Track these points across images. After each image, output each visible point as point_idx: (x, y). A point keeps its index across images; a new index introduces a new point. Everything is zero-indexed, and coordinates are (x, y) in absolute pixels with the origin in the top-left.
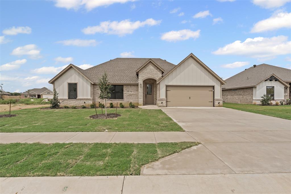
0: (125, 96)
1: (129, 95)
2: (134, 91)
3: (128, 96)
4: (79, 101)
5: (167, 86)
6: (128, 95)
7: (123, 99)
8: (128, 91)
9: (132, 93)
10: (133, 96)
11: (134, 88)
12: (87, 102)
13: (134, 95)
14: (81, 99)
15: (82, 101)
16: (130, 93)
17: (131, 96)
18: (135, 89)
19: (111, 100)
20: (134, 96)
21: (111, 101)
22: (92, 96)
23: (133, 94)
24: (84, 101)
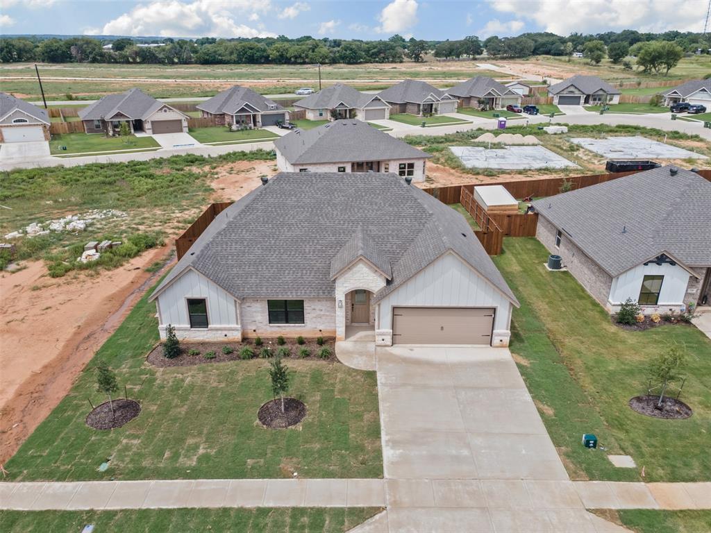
0: (308, 317)
1: (317, 316)
2: (325, 310)
3: (314, 317)
4: (214, 332)
5: (394, 308)
6: (314, 315)
7: (304, 323)
8: (315, 309)
9: (322, 313)
10: (324, 318)
11: (327, 303)
12: (230, 334)
13: (327, 316)
14: (217, 330)
15: (220, 332)
16: (318, 312)
17: (320, 317)
18: (328, 306)
19: (279, 327)
20: (326, 319)
21: (277, 328)
22: (239, 321)
23: (324, 315)
24: (226, 332)
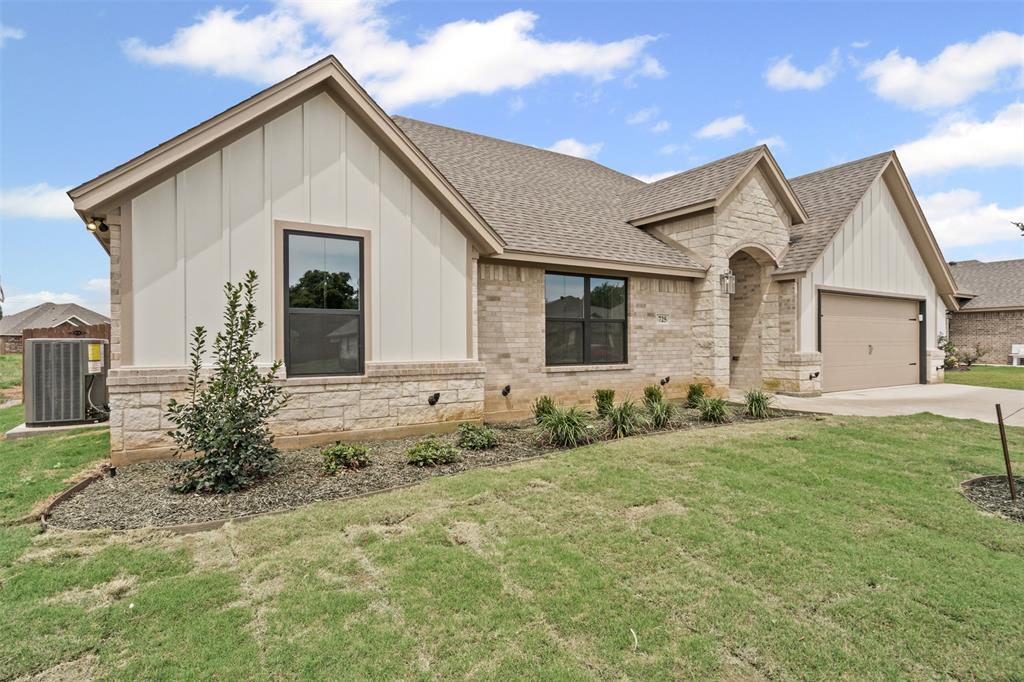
0: (638, 341)
1: (655, 337)
2: (673, 316)
3: (651, 340)
4: (388, 390)
5: (821, 293)
6: (650, 334)
7: (625, 361)
8: (651, 315)
9: (667, 325)
10: (669, 340)
11: (677, 296)
13: (675, 335)
14: (402, 375)
15: (410, 387)
16: (659, 324)
17: (663, 340)
18: (679, 304)
20: (673, 345)
21: (568, 380)
23: (670, 332)
24: (431, 387)
